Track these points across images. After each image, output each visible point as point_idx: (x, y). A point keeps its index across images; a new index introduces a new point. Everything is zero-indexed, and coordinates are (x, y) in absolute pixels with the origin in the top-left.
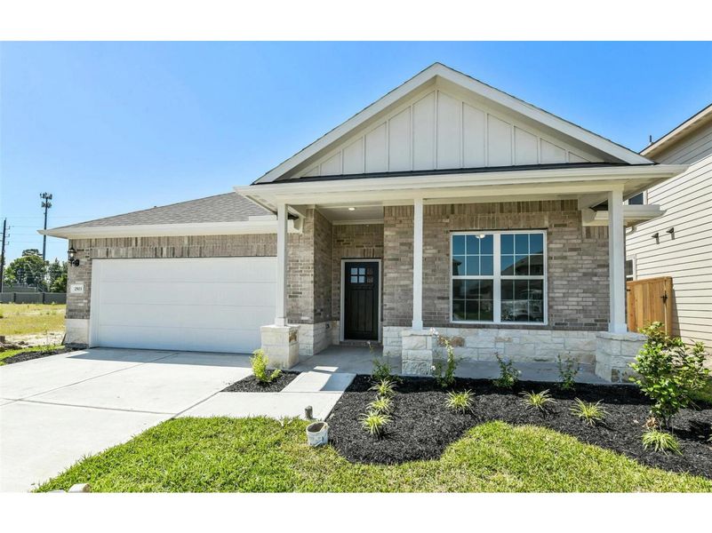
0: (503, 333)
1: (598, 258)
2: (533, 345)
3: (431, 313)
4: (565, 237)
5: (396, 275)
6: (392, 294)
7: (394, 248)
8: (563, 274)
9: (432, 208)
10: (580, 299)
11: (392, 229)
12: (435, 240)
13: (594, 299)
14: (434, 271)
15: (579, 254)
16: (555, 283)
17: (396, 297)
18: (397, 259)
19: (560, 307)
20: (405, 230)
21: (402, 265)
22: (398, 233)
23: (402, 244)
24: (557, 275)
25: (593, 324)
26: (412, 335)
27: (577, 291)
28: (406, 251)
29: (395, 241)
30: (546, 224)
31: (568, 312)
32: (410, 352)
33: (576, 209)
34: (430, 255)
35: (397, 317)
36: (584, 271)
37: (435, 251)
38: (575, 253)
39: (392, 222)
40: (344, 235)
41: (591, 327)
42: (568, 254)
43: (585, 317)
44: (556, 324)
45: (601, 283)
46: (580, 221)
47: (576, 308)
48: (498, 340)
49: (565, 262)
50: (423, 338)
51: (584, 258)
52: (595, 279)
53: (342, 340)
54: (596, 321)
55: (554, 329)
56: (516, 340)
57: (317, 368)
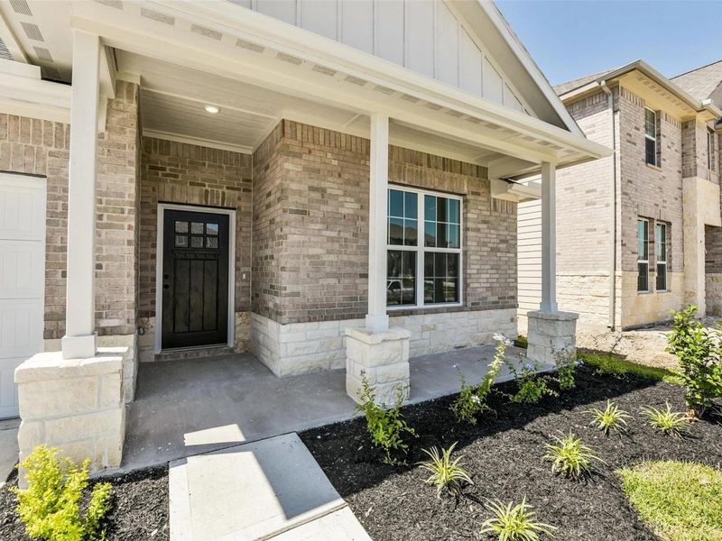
0: (429, 319)
1: (501, 233)
2: (453, 331)
3: (352, 299)
4: (479, 207)
5: (302, 238)
6: (296, 270)
7: (300, 193)
8: (477, 249)
9: (354, 142)
10: (488, 276)
11: (297, 160)
12: (358, 189)
13: (497, 276)
14: (355, 235)
15: (488, 228)
16: (472, 257)
17: (302, 275)
18: (304, 213)
19: (476, 285)
20: (317, 166)
21: (312, 222)
22: (306, 169)
23: (312, 189)
24: (473, 248)
25: (498, 302)
26: (384, 341)
27: (487, 267)
28: (317, 201)
29: (300, 182)
30: (465, 190)
31: (479, 290)
32: (381, 370)
33: (487, 178)
34: (351, 212)
35: (304, 307)
36: (491, 245)
37: (357, 206)
38: (485, 226)
39: (297, 150)
40: (166, 159)
41: (496, 305)
42: (481, 226)
43: (492, 295)
44: (473, 304)
45: (502, 259)
46: (489, 192)
47: (486, 285)
48: (425, 328)
49: (479, 235)
50: (398, 344)
51: (492, 231)
52: (499, 254)
53: (158, 350)
54: (499, 298)
55: (472, 310)
56: (440, 327)
57: (191, 439)
